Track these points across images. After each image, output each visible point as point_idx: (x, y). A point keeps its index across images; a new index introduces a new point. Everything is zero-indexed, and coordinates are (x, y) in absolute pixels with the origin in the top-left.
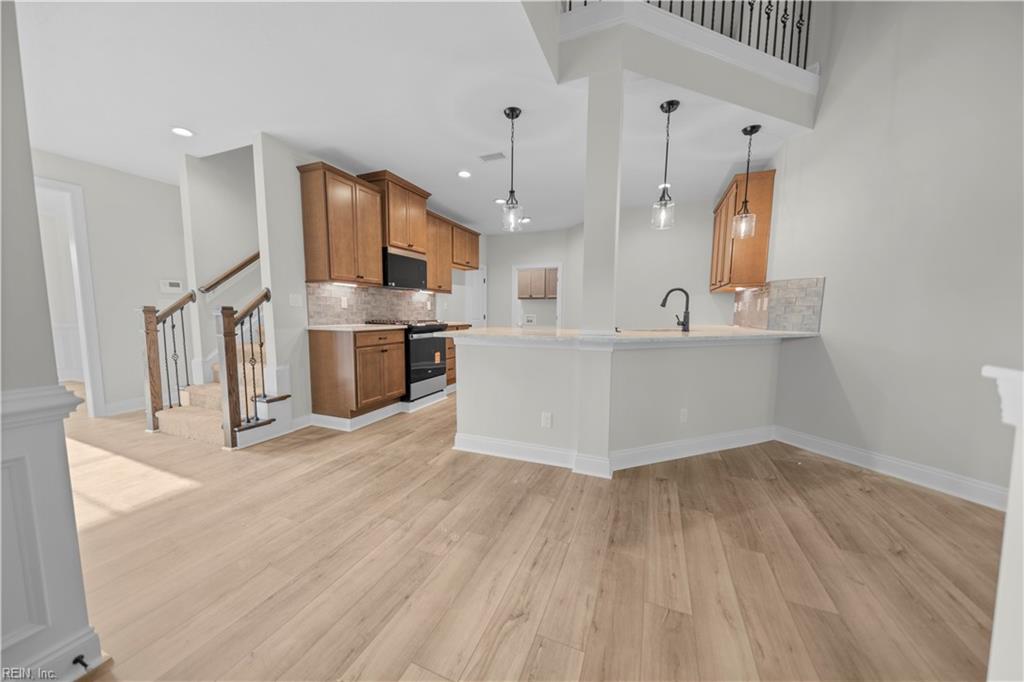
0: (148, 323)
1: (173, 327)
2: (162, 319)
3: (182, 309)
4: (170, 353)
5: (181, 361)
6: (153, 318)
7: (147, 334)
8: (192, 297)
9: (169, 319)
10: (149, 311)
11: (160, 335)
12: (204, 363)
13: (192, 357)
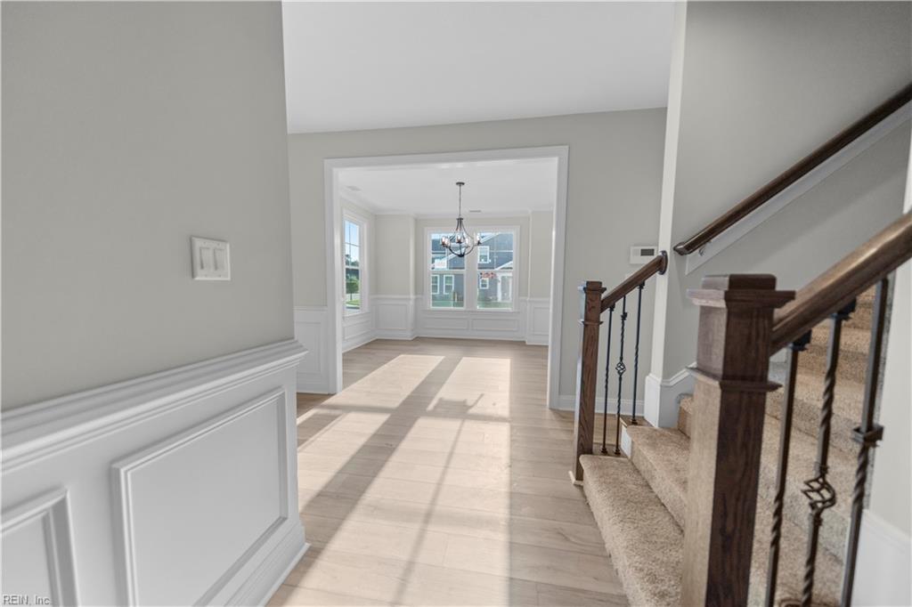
0: (589, 308)
1: (624, 316)
2: (609, 304)
3: (641, 287)
4: (614, 360)
5: (628, 376)
6: (598, 300)
7: (586, 326)
8: (660, 265)
9: (619, 304)
10: (593, 289)
11: (603, 329)
12: (664, 389)
13: (648, 371)
